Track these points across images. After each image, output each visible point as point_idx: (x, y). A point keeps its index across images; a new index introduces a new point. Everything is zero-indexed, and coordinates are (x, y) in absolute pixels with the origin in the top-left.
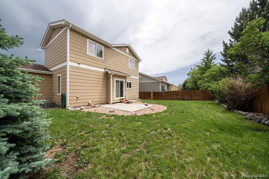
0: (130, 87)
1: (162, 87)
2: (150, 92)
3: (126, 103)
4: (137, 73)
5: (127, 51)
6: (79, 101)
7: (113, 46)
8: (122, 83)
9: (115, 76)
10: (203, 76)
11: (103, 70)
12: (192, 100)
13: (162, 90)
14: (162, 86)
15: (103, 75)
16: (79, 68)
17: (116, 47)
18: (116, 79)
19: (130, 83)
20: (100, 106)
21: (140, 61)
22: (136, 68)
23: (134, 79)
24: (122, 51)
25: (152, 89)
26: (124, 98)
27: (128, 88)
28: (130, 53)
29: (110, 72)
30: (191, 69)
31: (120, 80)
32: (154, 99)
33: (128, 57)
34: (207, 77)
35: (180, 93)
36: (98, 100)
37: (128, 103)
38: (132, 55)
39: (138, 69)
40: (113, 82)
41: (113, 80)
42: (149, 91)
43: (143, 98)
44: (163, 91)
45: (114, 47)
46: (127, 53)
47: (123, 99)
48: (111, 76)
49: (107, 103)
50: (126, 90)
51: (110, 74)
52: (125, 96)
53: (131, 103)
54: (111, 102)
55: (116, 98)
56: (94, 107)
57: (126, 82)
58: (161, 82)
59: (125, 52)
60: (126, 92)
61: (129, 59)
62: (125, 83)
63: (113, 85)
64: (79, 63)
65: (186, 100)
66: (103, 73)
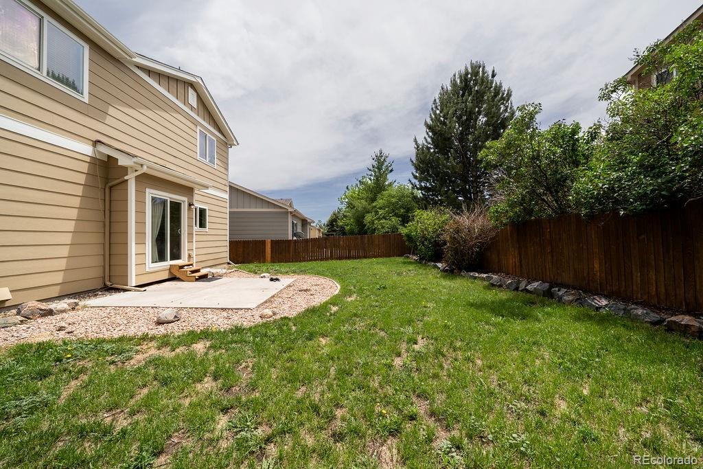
0: (202, 225)
1: (293, 228)
2: (263, 243)
3: (197, 280)
4: (224, 182)
5: (193, 98)
7: (138, 60)
8: (176, 207)
9: (147, 179)
10: (374, 204)
11: (88, 150)
12: (365, 257)
13: (294, 235)
14: (293, 223)
15: (84, 168)
17: (149, 72)
18: (150, 193)
19: (202, 212)
20: (77, 304)
21: (232, 145)
22: (219, 163)
23: (214, 200)
24: (172, 94)
25: (269, 233)
26: (187, 263)
27: (197, 229)
28: (201, 108)
29: (123, 161)
30: (347, 188)
31: (169, 196)
32: (273, 261)
33: (196, 123)
34: (380, 208)
35: (341, 242)
37: (204, 278)
38: (207, 117)
39: (227, 169)
40: (140, 202)
41: (140, 193)
42: (258, 237)
43: (240, 259)
44: (295, 238)
45: (139, 67)
46: (192, 108)
47: (182, 267)
48: (131, 178)
49: (109, 289)
50: (190, 234)
51: (125, 170)
52: (190, 256)
53: (214, 278)
54: (133, 281)
55: (151, 266)
56: (43, 316)
57: (190, 205)
58: (291, 213)
59: (185, 102)
60: (190, 241)
61: (198, 127)
62: (190, 209)
63: (140, 212)
65: (355, 258)
66: (88, 159)
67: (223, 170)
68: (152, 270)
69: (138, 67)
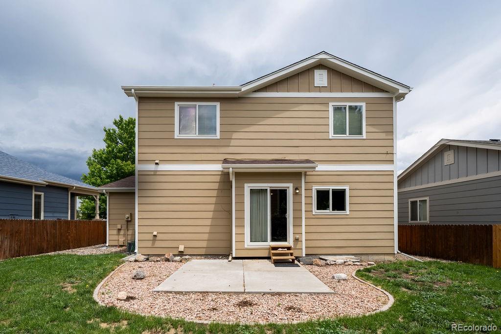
0: (339, 207)
2: (488, 230)
3: (275, 263)
5: (321, 78)
6: (158, 244)
9: (247, 176)
11: (218, 167)
15: (218, 179)
16: (158, 173)
17: (266, 88)
21: (401, 97)
22: (373, 129)
24: (293, 91)
26: (291, 245)
27: (329, 212)
36: (204, 244)
38: (346, 85)
41: (241, 188)
46: (320, 89)
47: (275, 249)
50: (297, 218)
54: (233, 254)
55: (249, 244)
57: (296, 190)
61: (331, 104)
62: (295, 194)
64: (157, 162)
66: (220, 173)
67: (383, 136)
68: (249, 247)
69: (255, 91)
